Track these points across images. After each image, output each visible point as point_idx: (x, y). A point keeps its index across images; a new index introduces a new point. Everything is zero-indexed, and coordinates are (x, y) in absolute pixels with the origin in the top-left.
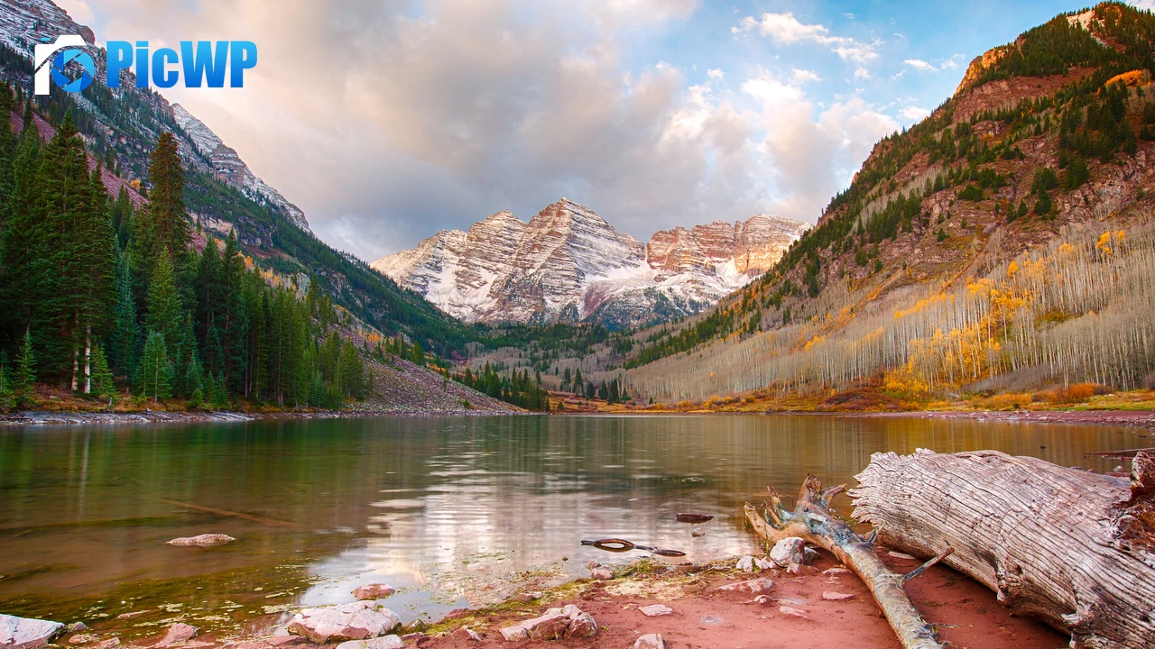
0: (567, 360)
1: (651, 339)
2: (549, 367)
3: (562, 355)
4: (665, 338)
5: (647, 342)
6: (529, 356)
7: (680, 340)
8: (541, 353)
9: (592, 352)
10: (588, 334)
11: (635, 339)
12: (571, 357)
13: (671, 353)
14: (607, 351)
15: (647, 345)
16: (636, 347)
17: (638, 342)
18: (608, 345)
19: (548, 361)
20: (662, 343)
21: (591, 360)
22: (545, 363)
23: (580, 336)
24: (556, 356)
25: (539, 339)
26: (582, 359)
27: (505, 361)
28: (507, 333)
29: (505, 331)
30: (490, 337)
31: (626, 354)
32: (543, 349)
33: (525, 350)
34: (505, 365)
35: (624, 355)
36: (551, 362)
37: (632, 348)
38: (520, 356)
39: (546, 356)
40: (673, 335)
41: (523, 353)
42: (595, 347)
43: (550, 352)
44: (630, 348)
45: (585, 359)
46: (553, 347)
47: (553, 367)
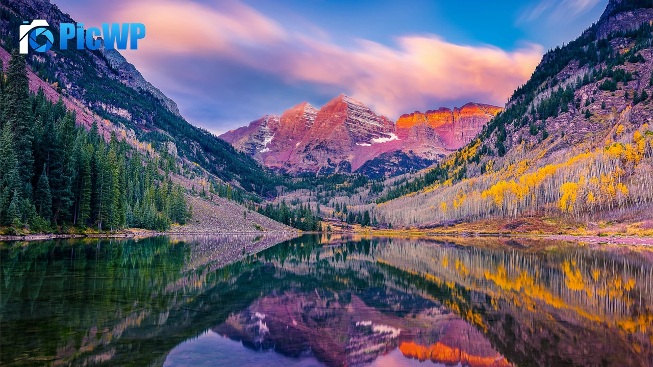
0: (341, 197)
1: (396, 184)
2: (328, 202)
3: (338, 194)
4: (404, 184)
5: (393, 186)
6: (316, 195)
7: (413, 185)
8: (324, 193)
9: (357, 192)
10: (355, 181)
11: (385, 184)
12: (343, 196)
13: (407, 193)
14: (367, 191)
15: (393, 188)
16: (386, 190)
17: (387, 186)
18: (367, 188)
19: (328, 198)
20: (402, 187)
21: (356, 197)
22: (326, 199)
23: (350, 182)
24: (333, 195)
25: (323, 184)
26: (350, 197)
27: (300, 198)
28: (303, 180)
29: (302, 179)
30: (292, 182)
31: (379, 194)
32: (325, 190)
33: (314, 191)
34: (300, 201)
35: (377, 194)
36: (330, 199)
37: (383, 190)
38: (310, 195)
39: (327, 195)
40: (409, 181)
41: (312, 193)
42: (359, 189)
43: (330, 192)
44: (381, 190)
45: (352, 197)
46: (332, 189)
47: (331, 202)
